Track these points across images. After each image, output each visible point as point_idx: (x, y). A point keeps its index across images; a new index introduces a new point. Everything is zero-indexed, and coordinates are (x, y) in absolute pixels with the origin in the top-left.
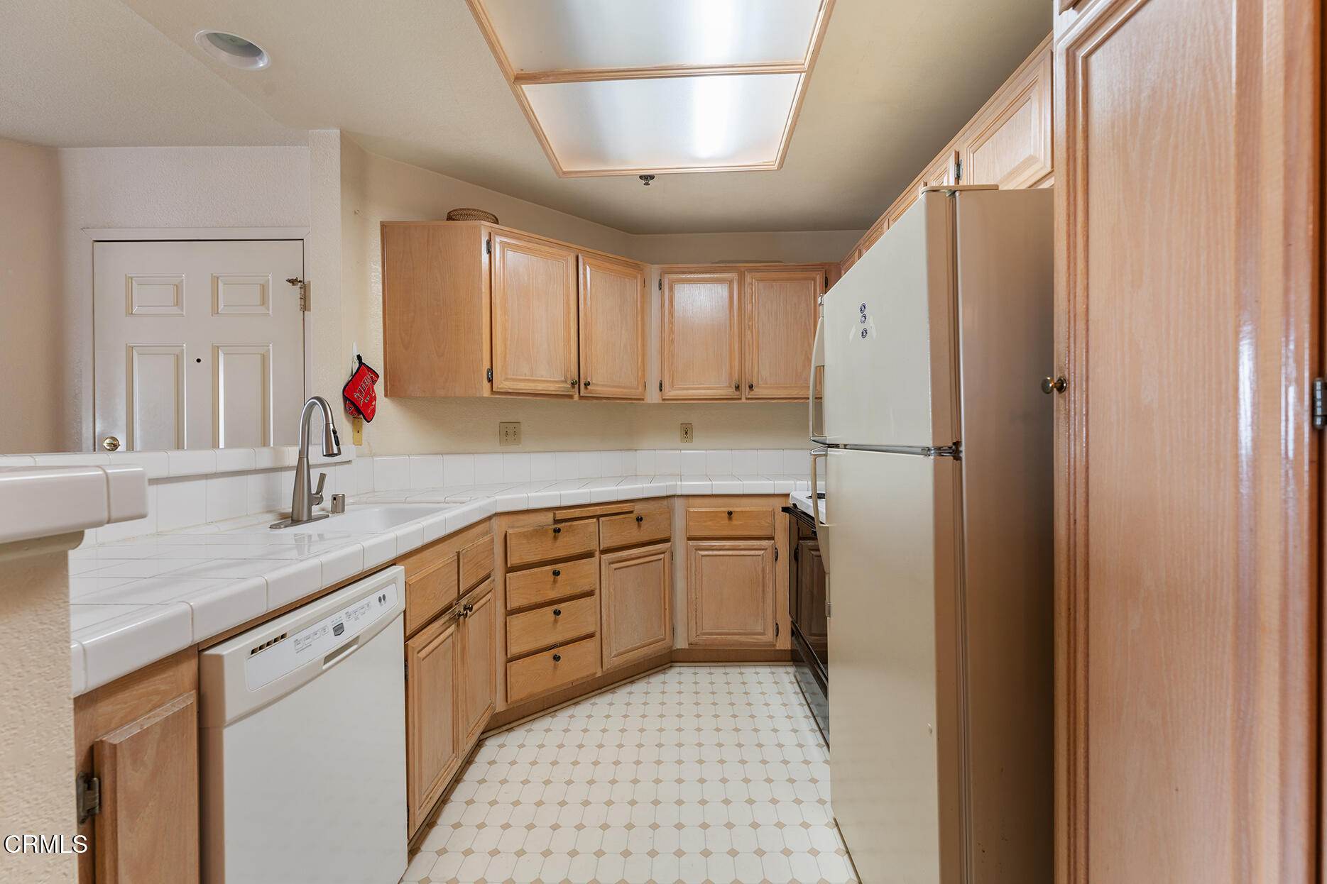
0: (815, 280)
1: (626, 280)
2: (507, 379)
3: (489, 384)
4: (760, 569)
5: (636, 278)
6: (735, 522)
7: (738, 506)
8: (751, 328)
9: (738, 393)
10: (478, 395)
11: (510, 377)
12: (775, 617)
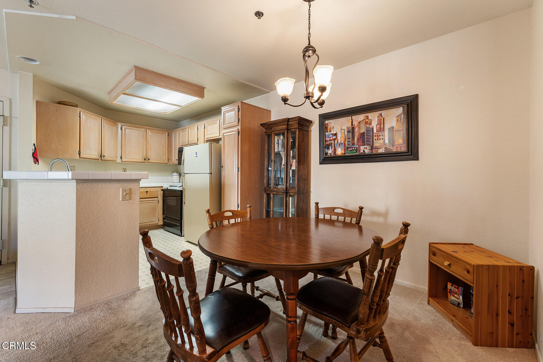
0: (165, 134)
1: (113, 127)
2: (84, 154)
3: (79, 155)
4: (154, 206)
5: (115, 126)
6: (148, 194)
7: (148, 190)
8: (149, 144)
9: (145, 161)
10: (75, 158)
11: (85, 153)
12: (158, 217)
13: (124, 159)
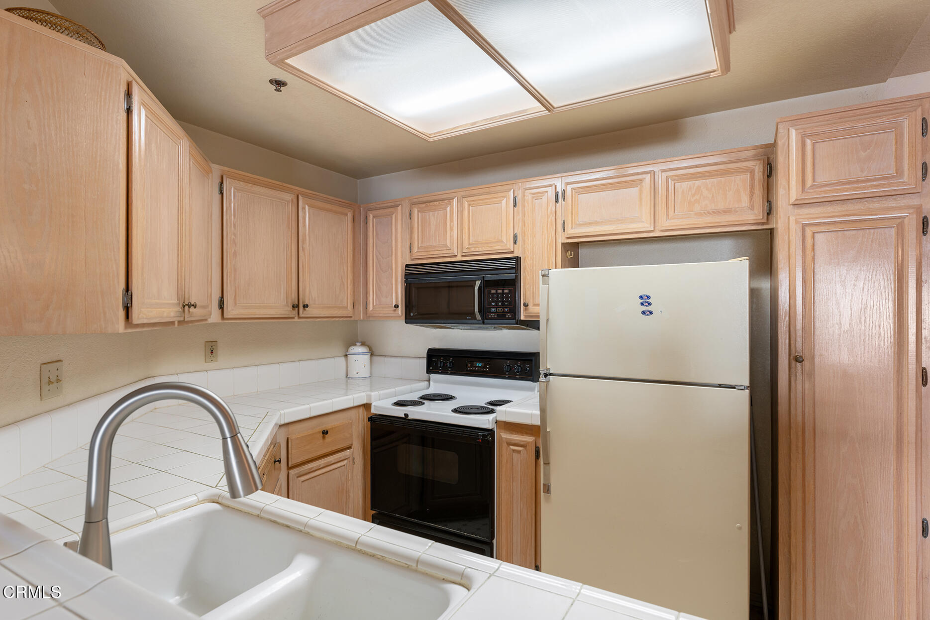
0: (347, 215)
1: (205, 179)
2: (143, 304)
3: (123, 314)
4: (344, 478)
5: (209, 176)
6: (327, 440)
9: (294, 312)
13: (230, 311)
